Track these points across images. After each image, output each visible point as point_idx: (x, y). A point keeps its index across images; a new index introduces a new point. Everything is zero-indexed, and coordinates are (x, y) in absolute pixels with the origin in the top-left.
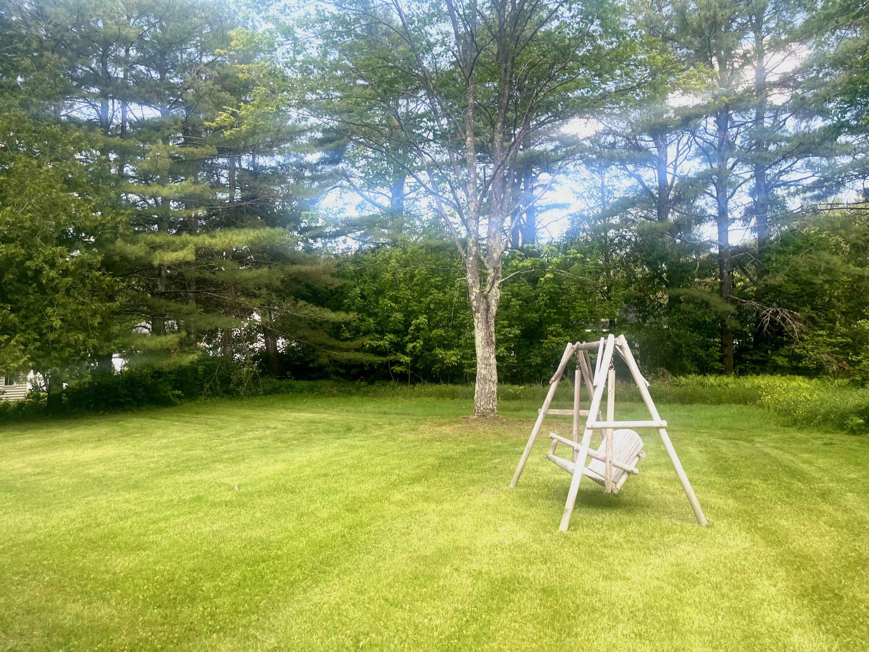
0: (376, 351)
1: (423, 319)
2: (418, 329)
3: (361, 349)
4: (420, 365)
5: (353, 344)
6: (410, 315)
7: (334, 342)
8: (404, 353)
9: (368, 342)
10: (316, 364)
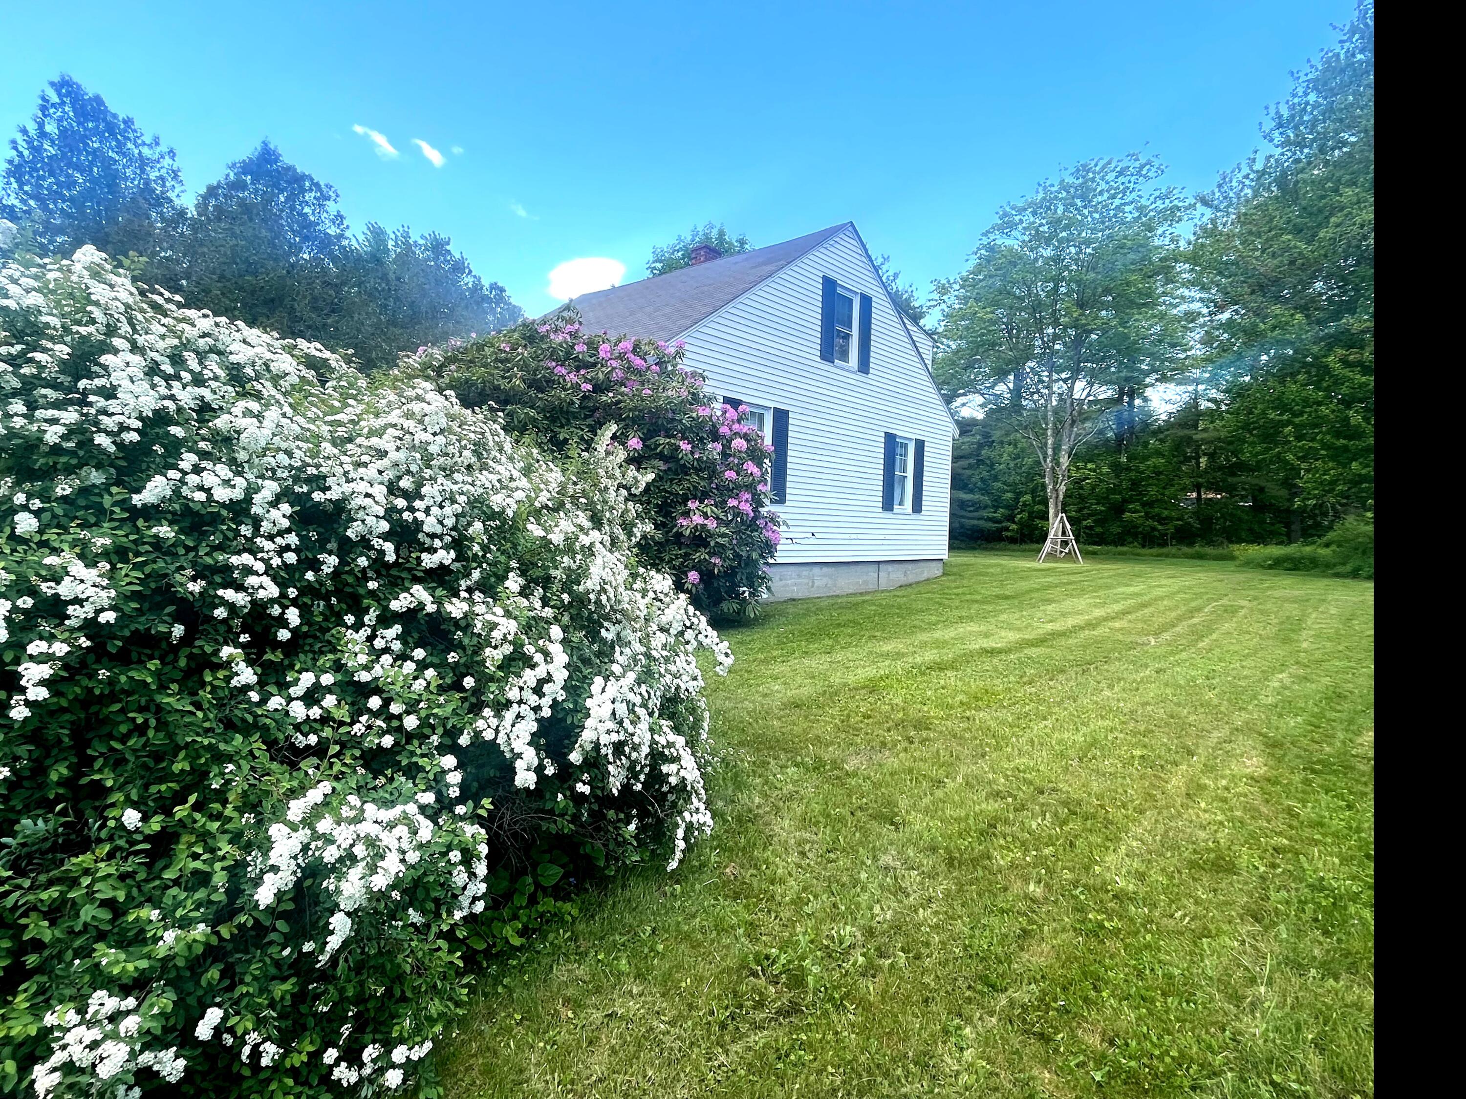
0: (993, 520)
1: (1028, 497)
2: (1025, 504)
3: (981, 519)
4: (1026, 531)
7: (962, 513)
8: (1014, 522)
9: (985, 513)
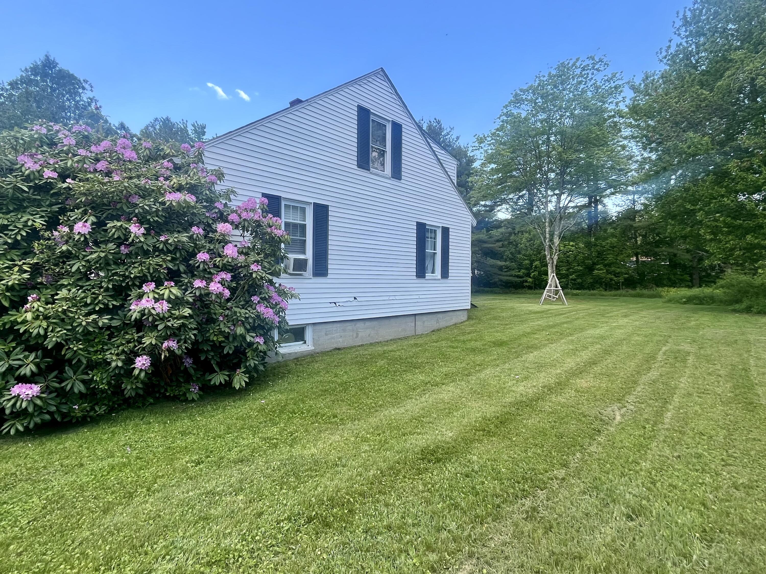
0: (518, 276)
1: (537, 263)
2: (536, 267)
3: (511, 276)
5: (508, 273)
6: (532, 261)
7: (500, 273)
8: (530, 277)
10: (493, 281)
